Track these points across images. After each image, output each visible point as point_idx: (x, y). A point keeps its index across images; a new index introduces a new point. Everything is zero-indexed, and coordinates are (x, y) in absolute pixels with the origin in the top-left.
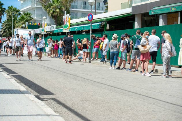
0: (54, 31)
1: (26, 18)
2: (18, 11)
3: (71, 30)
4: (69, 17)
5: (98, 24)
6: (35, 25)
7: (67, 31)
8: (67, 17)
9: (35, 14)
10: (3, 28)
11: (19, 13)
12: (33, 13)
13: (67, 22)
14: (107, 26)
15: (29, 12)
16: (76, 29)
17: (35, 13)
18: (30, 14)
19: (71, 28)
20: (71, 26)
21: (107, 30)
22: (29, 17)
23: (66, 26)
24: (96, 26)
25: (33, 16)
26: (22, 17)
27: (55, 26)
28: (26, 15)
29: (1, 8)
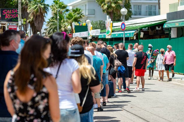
0: (98, 36)
1: (75, 15)
2: (64, 7)
3: (113, 37)
4: (110, 22)
5: (134, 31)
6: (84, 25)
7: (109, 37)
8: (108, 22)
9: (87, 10)
10: (47, 29)
11: (66, 9)
12: (84, 8)
13: (109, 27)
14: (140, 34)
15: (79, 7)
16: (117, 36)
17: (87, 8)
18: (79, 10)
19: (112, 34)
20: (113, 32)
21: (141, 39)
22: (78, 14)
23: (108, 32)
24: (131, 34)
25: (84, 12)
26: (70, 15)
27: (99, 30)
28: (75, 11)
29: (44, 5)
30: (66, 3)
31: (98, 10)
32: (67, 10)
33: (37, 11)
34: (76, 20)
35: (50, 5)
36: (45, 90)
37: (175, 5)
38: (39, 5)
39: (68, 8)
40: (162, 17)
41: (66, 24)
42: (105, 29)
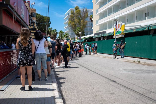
2: (63, 33)
8: (76, 37)
15: (68, 33)
16: (78, 41)
20: (77, 40)
24: (83, 40)
25: (69, 34)
26: (65, 35)
27: (73, 40)
28: (66, 34)
29: (56, 32)
30: (63, 32)
31: (74, 33)
32: (64, 34)
33: (54, 34)
34: (67, 37)
35: (58, 32)
36: (31, 42)
37: (98, 31)
38: (55, 32)
39: (64, 33)
40: (93, 35)
41: (63, 38)
42: (75, 39)
